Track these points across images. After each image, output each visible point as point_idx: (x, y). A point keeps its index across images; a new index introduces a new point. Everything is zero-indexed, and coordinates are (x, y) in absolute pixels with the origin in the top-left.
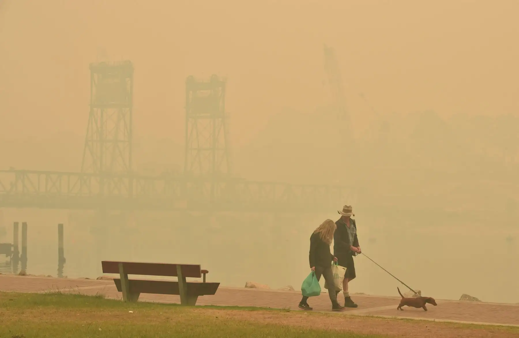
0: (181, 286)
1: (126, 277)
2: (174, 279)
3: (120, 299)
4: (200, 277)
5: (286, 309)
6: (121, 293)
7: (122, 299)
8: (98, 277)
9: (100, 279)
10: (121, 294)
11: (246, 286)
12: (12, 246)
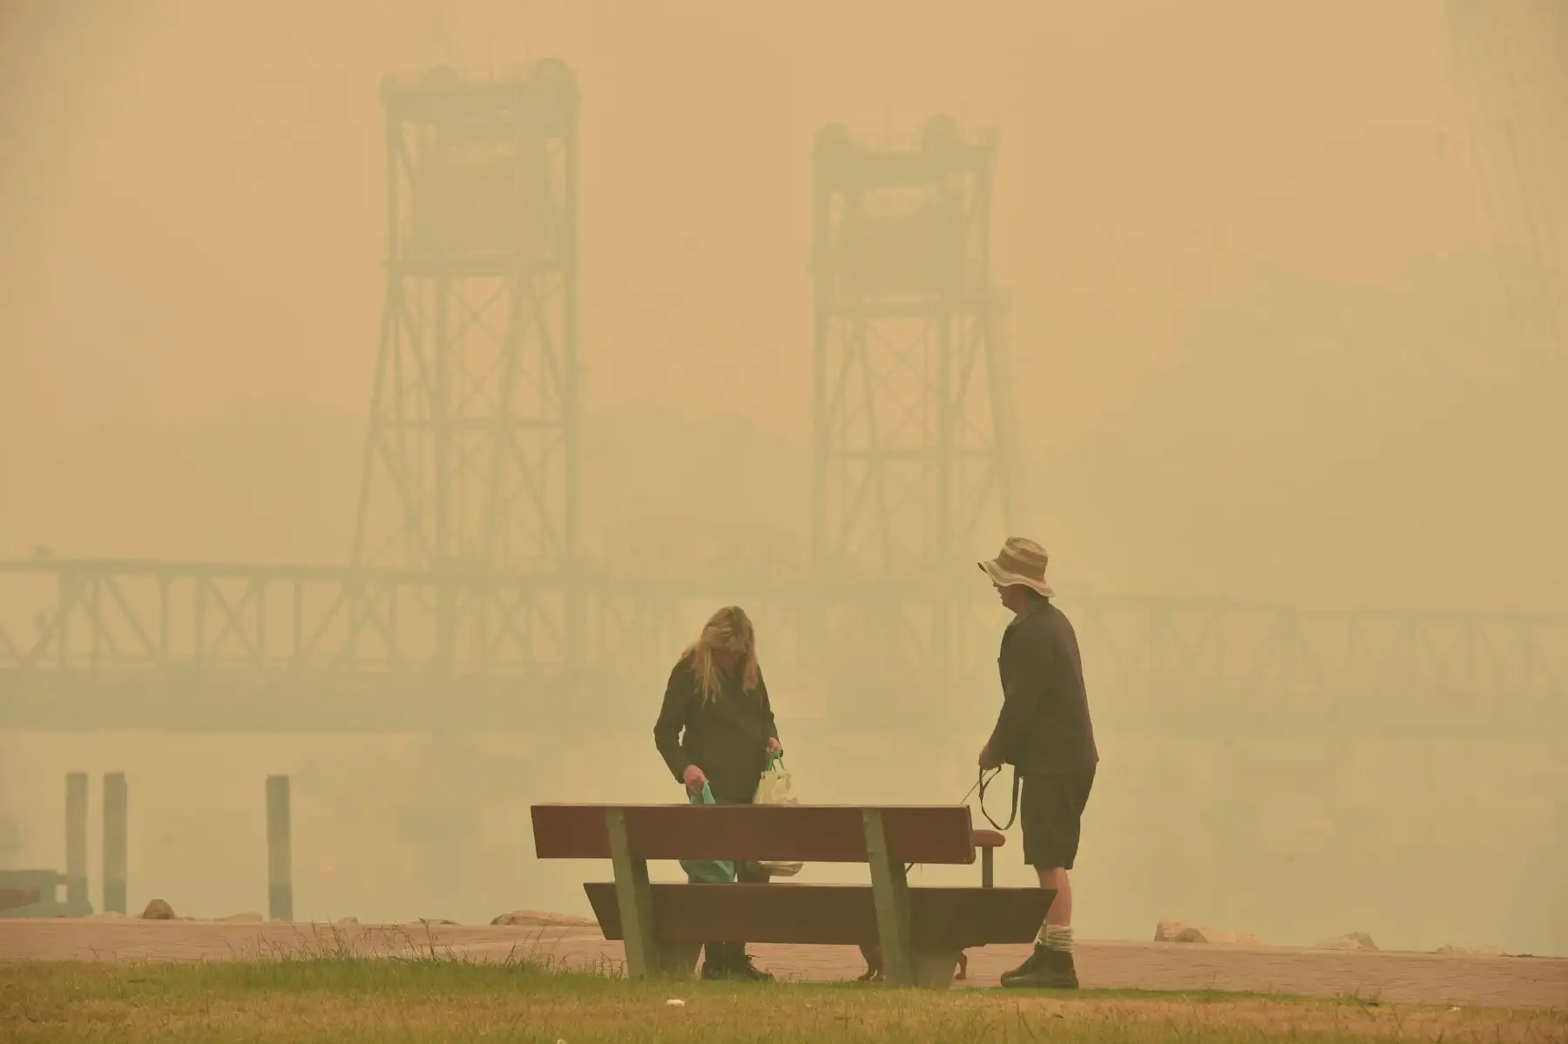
0: (885, 905)
1: (640, 872)
2: (855, 874)
3: (616, 968)
4: (969, 859)
5: (1360, 997)
6: (619, 944)
7: (626, 971)
8: (498, 916)
9: (508, 924)
10: (617, 949)
11: (1160, 937)
12: (62, 879)
